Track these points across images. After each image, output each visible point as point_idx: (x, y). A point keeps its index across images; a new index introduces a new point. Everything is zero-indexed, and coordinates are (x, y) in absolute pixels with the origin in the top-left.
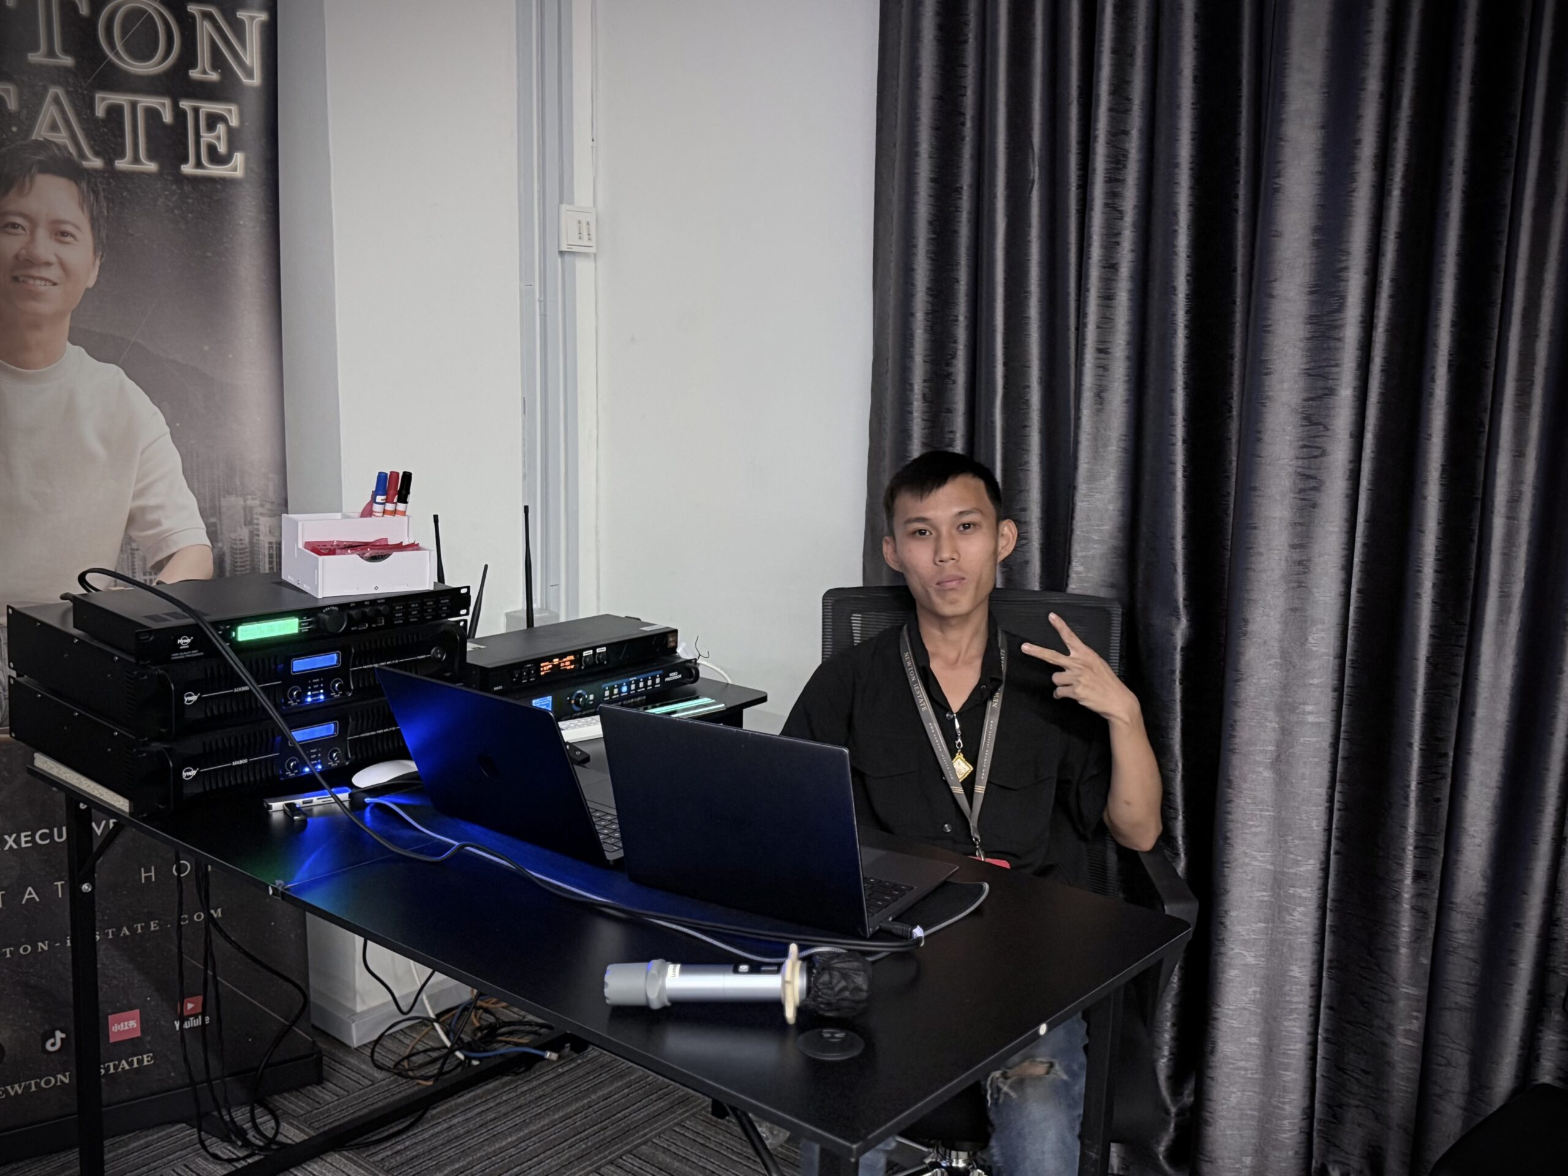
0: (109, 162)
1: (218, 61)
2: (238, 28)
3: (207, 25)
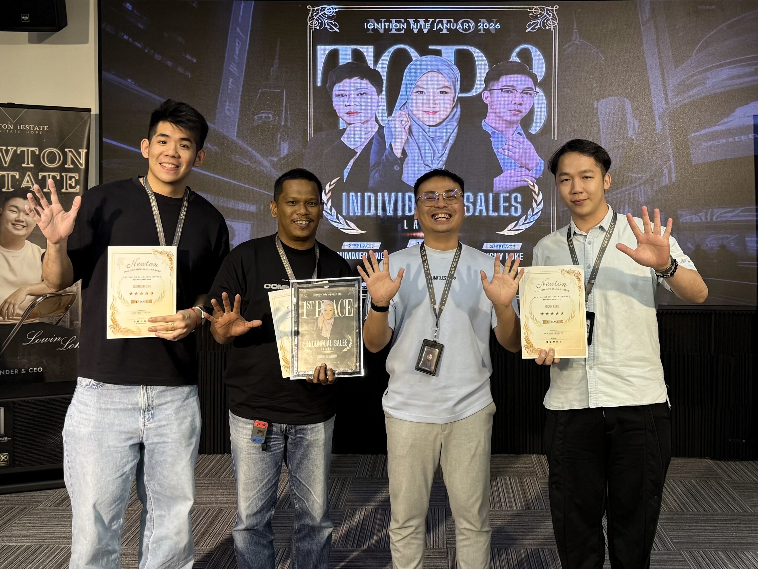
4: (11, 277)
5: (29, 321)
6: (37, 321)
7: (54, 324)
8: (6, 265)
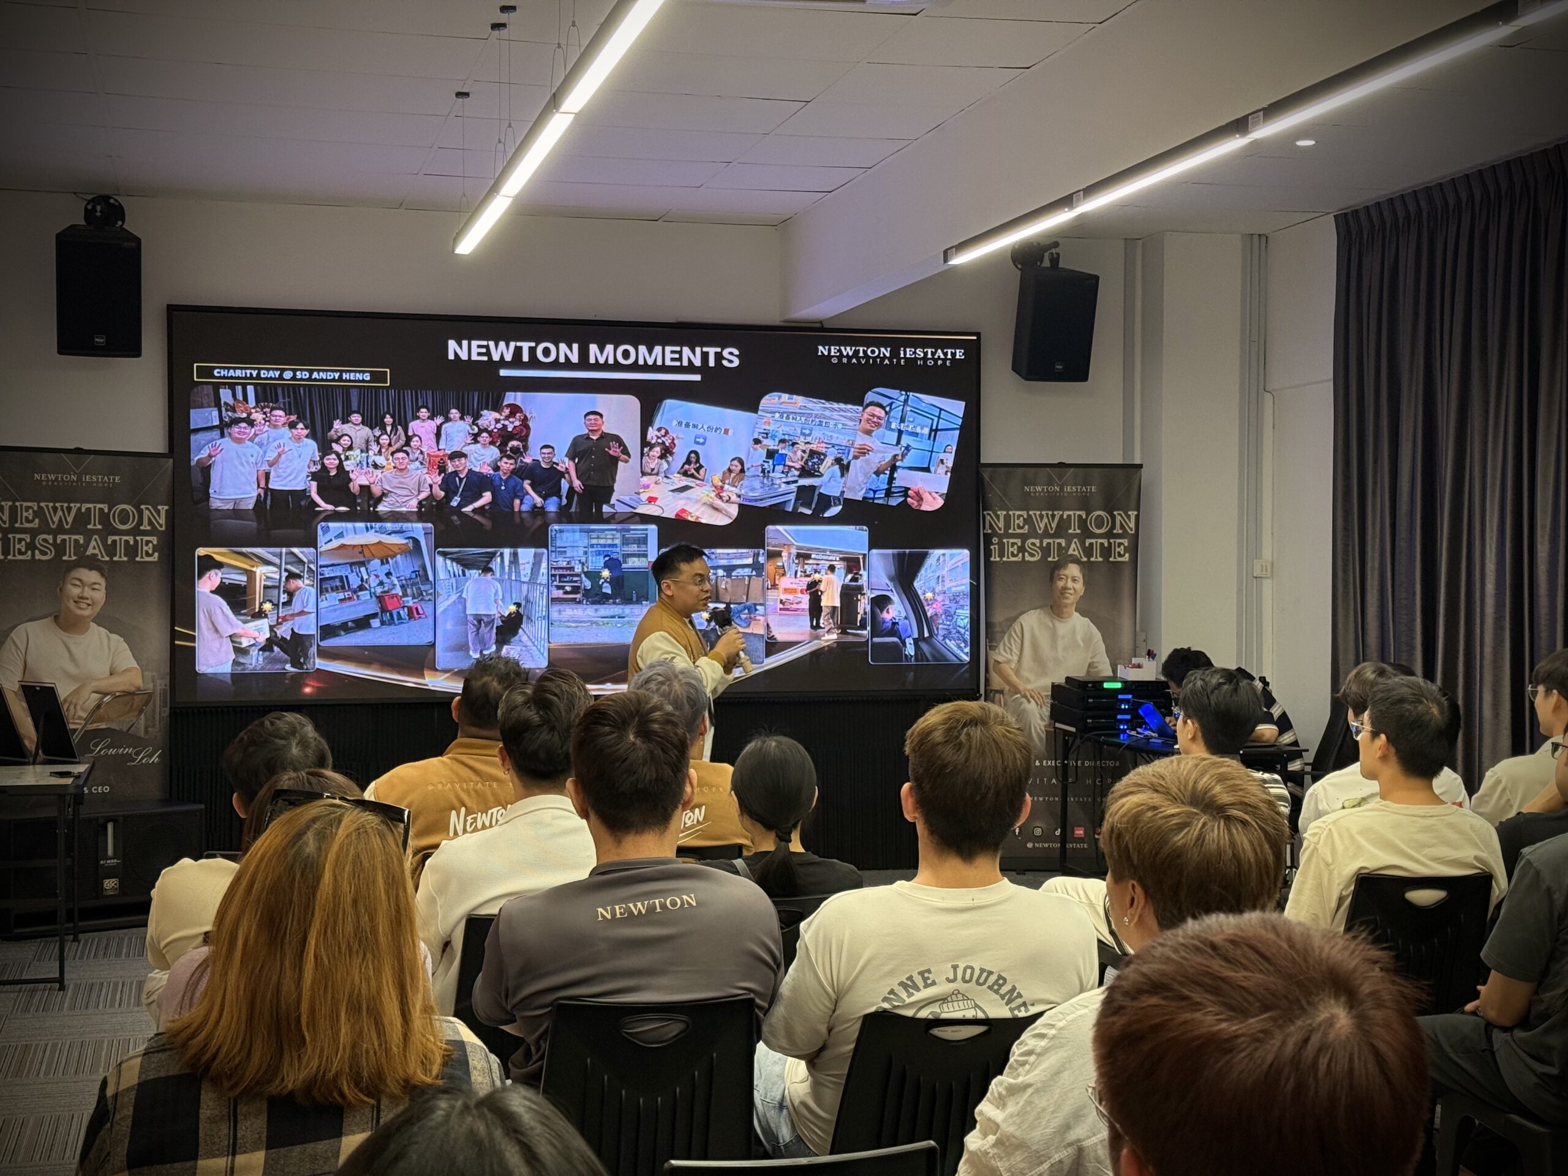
0: (1089, 559)
1: (1122, 527)
2: (1129, 517)
3: (1119, 517)
4: (71, 668)
5: (94, 726)
6: (103, 726)
7: (125, 730)
8: (67, 655)
